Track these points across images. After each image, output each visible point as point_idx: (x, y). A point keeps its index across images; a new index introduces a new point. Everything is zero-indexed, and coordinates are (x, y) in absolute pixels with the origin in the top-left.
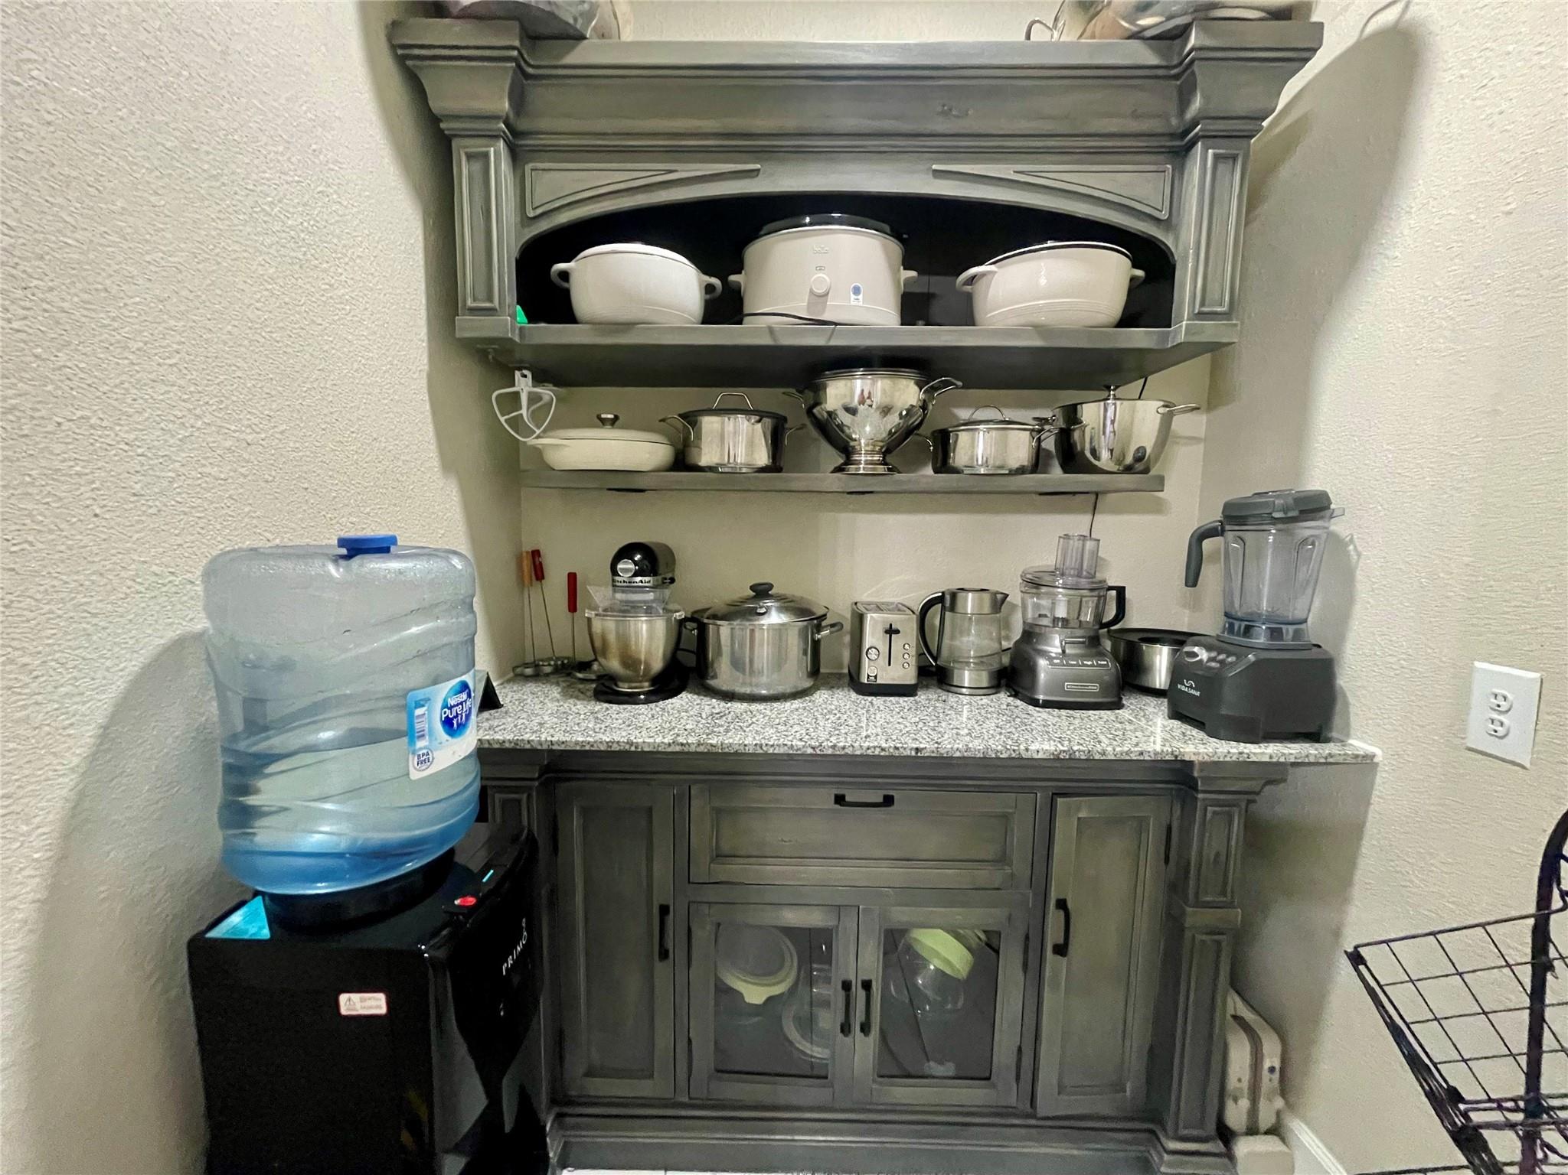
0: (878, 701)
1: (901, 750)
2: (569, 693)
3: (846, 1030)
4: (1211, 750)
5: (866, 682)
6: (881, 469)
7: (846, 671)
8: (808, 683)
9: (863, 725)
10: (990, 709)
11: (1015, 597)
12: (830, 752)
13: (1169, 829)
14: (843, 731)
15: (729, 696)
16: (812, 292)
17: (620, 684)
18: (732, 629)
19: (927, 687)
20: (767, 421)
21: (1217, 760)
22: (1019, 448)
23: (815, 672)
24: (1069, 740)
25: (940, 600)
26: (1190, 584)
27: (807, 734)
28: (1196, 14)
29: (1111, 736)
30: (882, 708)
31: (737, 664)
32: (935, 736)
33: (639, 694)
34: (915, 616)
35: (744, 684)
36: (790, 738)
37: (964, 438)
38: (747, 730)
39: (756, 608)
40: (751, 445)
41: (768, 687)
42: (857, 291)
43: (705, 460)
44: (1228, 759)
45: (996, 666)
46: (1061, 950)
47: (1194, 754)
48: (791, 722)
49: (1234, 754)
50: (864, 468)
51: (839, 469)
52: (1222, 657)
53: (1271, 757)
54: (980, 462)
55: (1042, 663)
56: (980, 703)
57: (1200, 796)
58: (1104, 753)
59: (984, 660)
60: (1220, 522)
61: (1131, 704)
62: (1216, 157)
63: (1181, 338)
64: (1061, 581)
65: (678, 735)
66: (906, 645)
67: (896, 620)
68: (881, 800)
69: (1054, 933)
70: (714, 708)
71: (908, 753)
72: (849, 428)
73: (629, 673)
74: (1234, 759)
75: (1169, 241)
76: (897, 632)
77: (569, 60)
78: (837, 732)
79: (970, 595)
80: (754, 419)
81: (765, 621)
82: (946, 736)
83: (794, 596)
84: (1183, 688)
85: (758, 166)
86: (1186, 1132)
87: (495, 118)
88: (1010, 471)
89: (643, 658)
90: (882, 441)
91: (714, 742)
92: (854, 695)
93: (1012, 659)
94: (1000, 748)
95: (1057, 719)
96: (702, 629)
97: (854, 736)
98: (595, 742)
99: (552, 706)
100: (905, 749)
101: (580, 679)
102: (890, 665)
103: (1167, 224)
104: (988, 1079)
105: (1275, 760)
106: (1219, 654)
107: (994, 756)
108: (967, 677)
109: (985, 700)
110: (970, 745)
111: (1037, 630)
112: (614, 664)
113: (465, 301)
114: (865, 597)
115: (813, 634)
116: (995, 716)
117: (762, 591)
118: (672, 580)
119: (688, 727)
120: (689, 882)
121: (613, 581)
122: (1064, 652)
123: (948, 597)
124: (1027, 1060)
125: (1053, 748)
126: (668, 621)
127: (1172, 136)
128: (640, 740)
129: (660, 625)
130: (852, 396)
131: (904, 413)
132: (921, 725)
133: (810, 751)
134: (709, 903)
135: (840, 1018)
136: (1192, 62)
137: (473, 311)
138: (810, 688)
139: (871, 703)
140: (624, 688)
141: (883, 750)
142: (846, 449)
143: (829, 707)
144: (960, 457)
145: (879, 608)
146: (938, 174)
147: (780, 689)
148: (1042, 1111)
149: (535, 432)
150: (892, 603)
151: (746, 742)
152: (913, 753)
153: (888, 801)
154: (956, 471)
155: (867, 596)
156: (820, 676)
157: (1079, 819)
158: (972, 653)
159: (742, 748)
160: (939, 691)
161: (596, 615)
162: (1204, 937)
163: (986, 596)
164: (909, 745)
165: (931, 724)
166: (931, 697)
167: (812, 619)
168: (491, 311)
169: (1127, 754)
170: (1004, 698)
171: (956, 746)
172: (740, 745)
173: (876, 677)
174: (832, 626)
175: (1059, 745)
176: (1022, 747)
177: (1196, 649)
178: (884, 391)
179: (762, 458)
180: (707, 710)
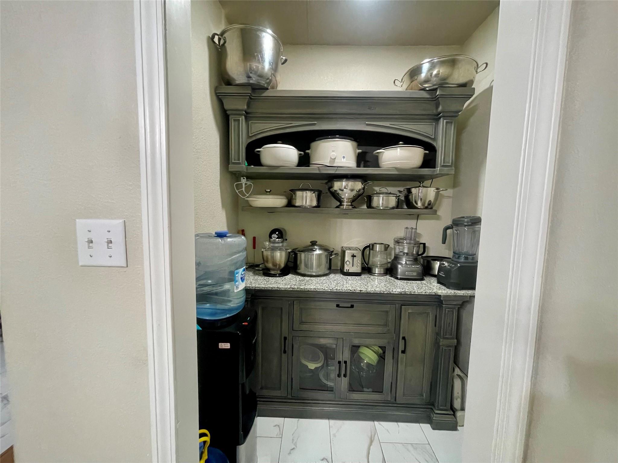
0: (349, 277)
1: (356, 291)
2: (255, 274)
3: (339, 376)
4: (446, 292)
5: (346, 271)
6: (350, 207)
7: (339, 268)
8: (327, 272)
9: (345, 284)
10: (383, 280)
11: (392, 245)
12: (335, 291)
13: (436, 316)
14: (339, 285)
15: (304, 275)
16: (331, 158)
17: (271, 271)
18: (305, 255)
19: (364, 273)
20: (316, 193)
21: (448, 295)
22: (392, 201)
23: (330, 268)
24: (405, 289)
25: (369, 246)
26: (443, 243)
27: (329, 286)
28: (439, 86)
29: (417, 288)
30: (350, 279)
31: (306, 266)
32: (366, 287)
33: (277, 274)
34: (361, 252)
35: (309, 272)
36: (324, 287)
37: (375, 199)
38: (311, 284)
39: (312, 249)
40: (311, 200)
41: (315, 272)
42: (344, 157)
43: (297, 204)
44: (451, 294)
45: (386, 267)
46: (403, 352)
47: (441, 293)
48: (324, 283)
49: (453, 293)
50: (346, 207)
51: (337, 207)
52: (451, 265)
53: (463, 294)
54: (381, 206)
55: (400, 266)
56: (380, 278)
57: (444, 306)
58: (415, 292)
59: (382, 265)
60: (452, 225)
61: (427, 279)
62: (447, 122)
63: (438, 172)
64: (405, 241)
65: (291, 286)
66: (358, 261)
67: (355, 252)
68: (350, 306)
69: (401, 348)
70: (300, 278)
71: (358, 291)
72: (341, 195)
73: (274, 267)
74: (453, 294)
75: (435, 144)
76: (355, 256)
77: (263, 95)
78: (337, 286)
79: (378, 245)
80: (312, 192)
81: (315, 253)
82: (369, 287)
83: (323, 245)
84: (441, 274)
85: (316, 122)
86: (441, 408)
87: (242, 110)
88: (390, 208)
89: (278, 263)
90: (351, 199)
91: (302, 287)
92: (342, 276)
93: (391, 265)
94: (384, 290)
95: (403, 283)
96: (296, 255)
97: (342, 287)
98: (268, 287)
99: (252, 278)
100: (357, 290)
101: (257, 270)
102: (353, 266)
103: (434, 139)
104: (382, 392)
105: (464, 295)
106: (450, 264)
107: (383, 293)
108: (377, 271)
109: (382, 278)
110: (376, 290)
111: (398, 256)
112: (270, 265)
113: (232, 161)
114: (345, 245)
115: (329, 257)
116: (384, 282)
117: (314, 243)
118: (286, 240)
119: (294, 283)
120: (293, 330)
121: (270, 240)
122: (406, 263)
123: (371, 246)
124: (394, 386)
125: (400, 291)
126: (286, 252)
127: (435, 115)
128: (281, 287)
129: (284, 254)
130: (342, 186)
131: (358, 191)
132: (362, 284)
133: (329, 291)
134: (299, 336)
135: (337, 373)
136: (438, 98)
137: (234, 163)
138: (328, 273)
139: (347, 278)
140: (272, 272)
141: (351, 290)
142: (340, 201)
143: (335, 279)
144: (375, 203)
145: (350, 249)
146: (368, 125)
147: (320, 273)
148: (398, 402)
149: (246, 195)
150: (354, 247)
151: (311, 288)
152: (359, 292)
153: (352, 306)
154: (373, 208)
155: (346, 245)
156: (331, 270)
157: (409, 312)
158: (379, 263)
159: (310, 289)
160: (368, 275)
161: (265, 250)
162: (446, 348)
163: (383, 246)
164: (358, 289)
165: (365, 284)
166: (365, 276)
167: (329, 252)
168: (239, 163)
169: (421, 293)
170: (388, 277)
171: (372, 290)
172: (309, 288)
173: (349, 270)
174: (335, 254)
175: (402, 290)
176: (391, 290)
177: (444, 263)
178: (351, 186)
179: (315, 203)
180: (298, 279)
